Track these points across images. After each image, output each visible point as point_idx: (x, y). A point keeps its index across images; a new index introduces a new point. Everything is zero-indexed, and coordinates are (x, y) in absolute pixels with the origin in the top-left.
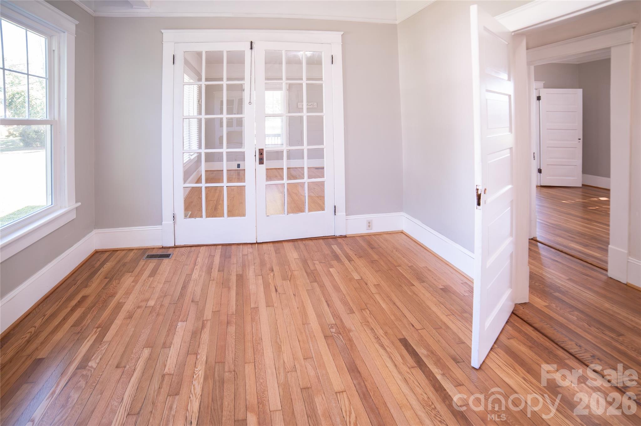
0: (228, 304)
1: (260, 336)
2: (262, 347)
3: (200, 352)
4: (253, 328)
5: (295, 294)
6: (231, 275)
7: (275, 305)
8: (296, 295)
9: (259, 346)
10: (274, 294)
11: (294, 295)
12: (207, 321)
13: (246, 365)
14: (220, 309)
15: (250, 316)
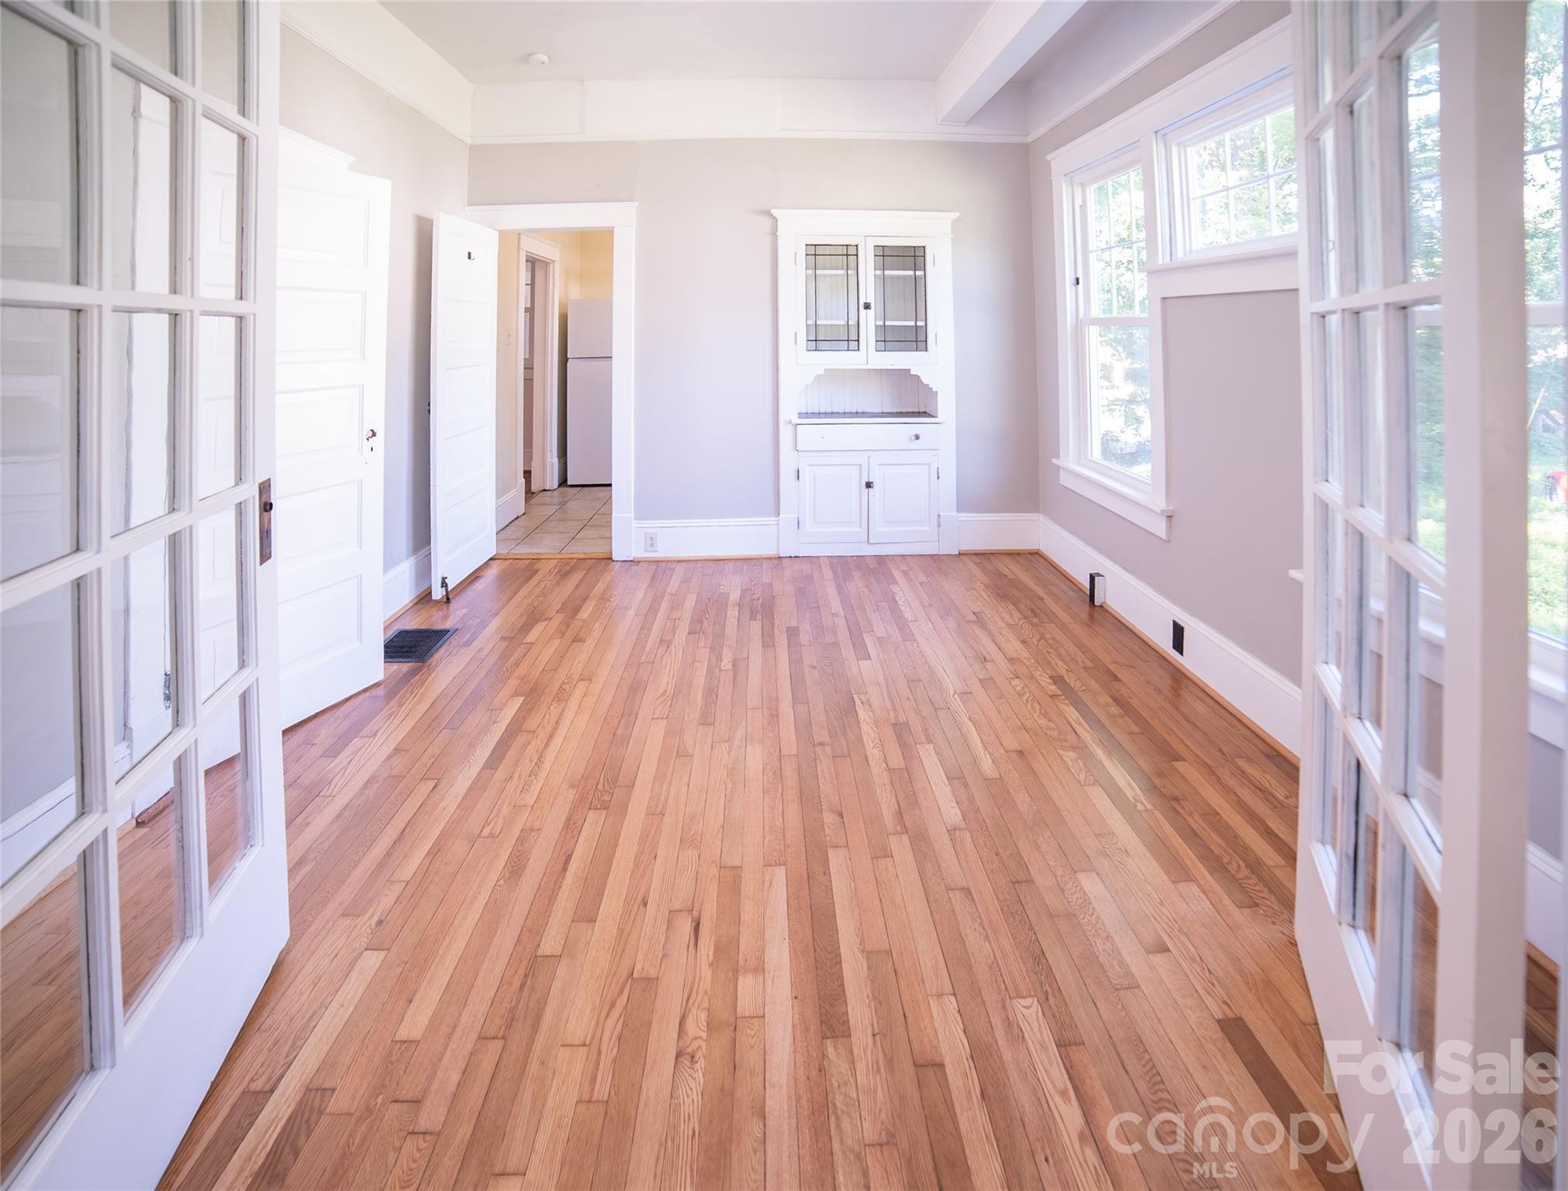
0: (854, 880)
1: (766, 796)
2: (765, 777)
3: (885, 772)
4: (780, 813)
5: (642, 907)
6: (874, 1035)
7: (714, 871)
8: (639, 899)
9: (771, 779)
10: (709, 912)
11: (645, 905)
12: (896, 831)
13: (796, 753)
14: (873, 864)
15: (789, 842)
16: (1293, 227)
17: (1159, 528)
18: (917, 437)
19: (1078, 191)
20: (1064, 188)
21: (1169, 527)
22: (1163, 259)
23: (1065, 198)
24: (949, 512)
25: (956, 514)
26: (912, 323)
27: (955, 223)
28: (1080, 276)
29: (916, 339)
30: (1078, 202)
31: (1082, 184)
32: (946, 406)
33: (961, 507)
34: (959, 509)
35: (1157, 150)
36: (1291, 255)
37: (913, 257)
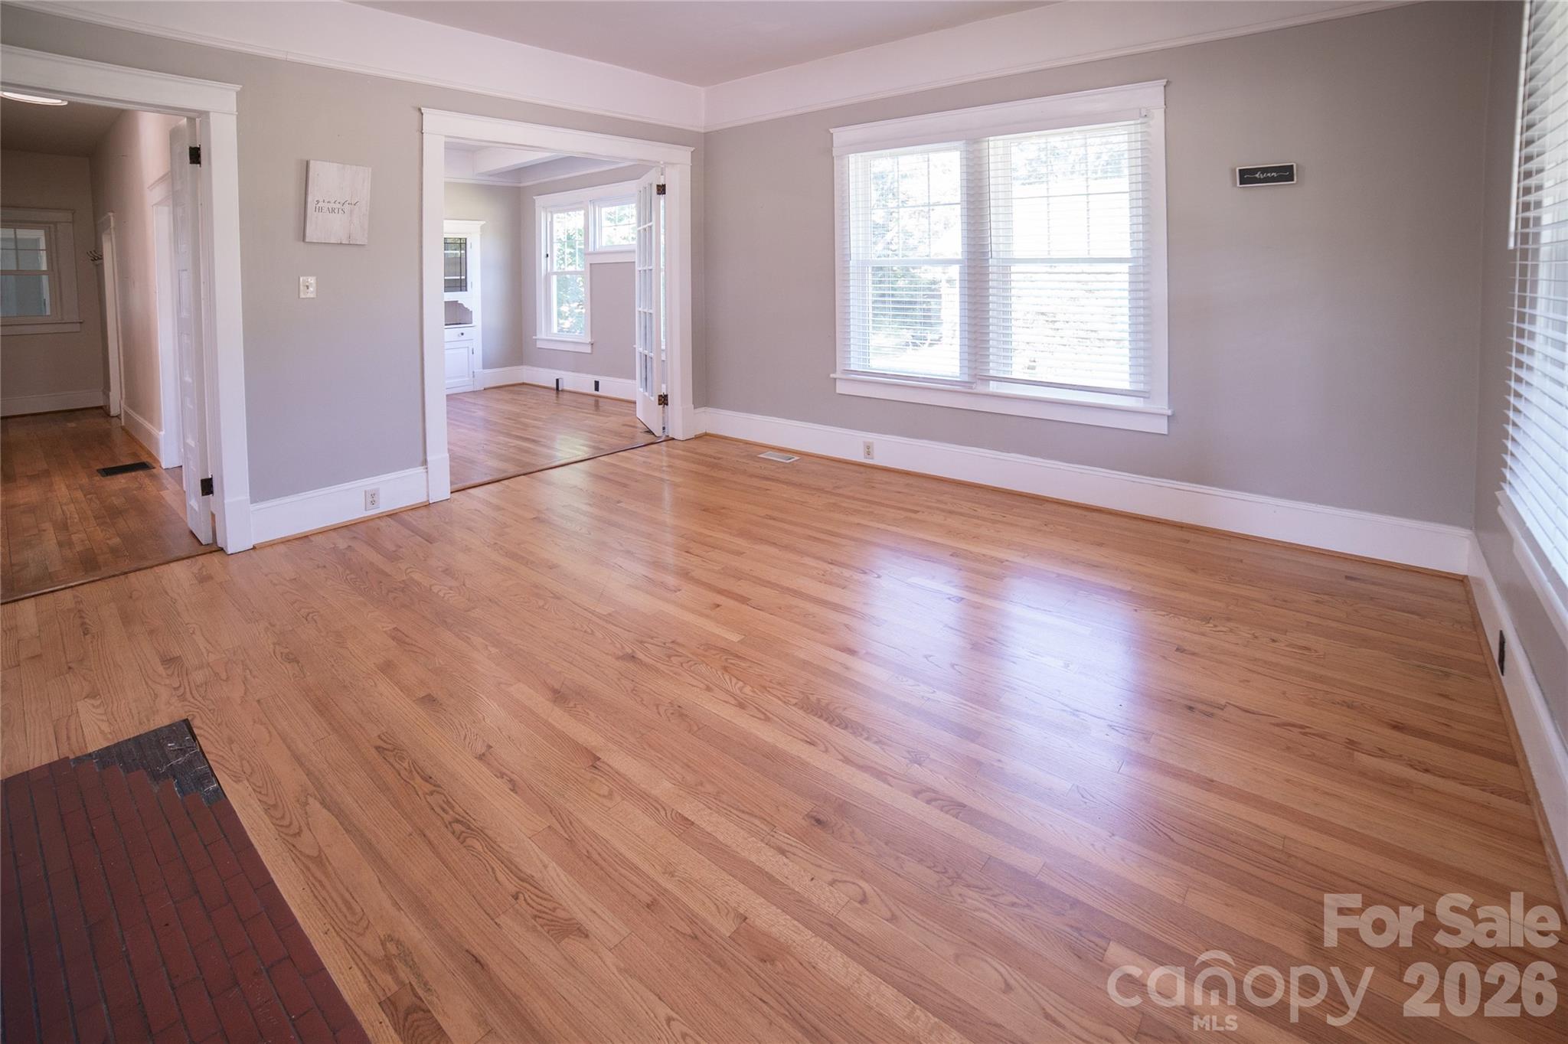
16: (635, 242)
17: (588, 350)
18: (462, 334)
19: (549, 215)
20: (542, 214)
21: (592, 348)
22: (591, 249)
23: (542, 218)
24: (478, 369)
25: (481, 370)
26: (459, 278)
27: (482, 227)
28: (548, 253)
29: (460, 285)
30: (549, 220)
31: (551, 212)
32: (477, 318)
33: (484, 367)
34: (484, 368)
35: (591, 209)
36: (634, 252)
37: (462, 244)
